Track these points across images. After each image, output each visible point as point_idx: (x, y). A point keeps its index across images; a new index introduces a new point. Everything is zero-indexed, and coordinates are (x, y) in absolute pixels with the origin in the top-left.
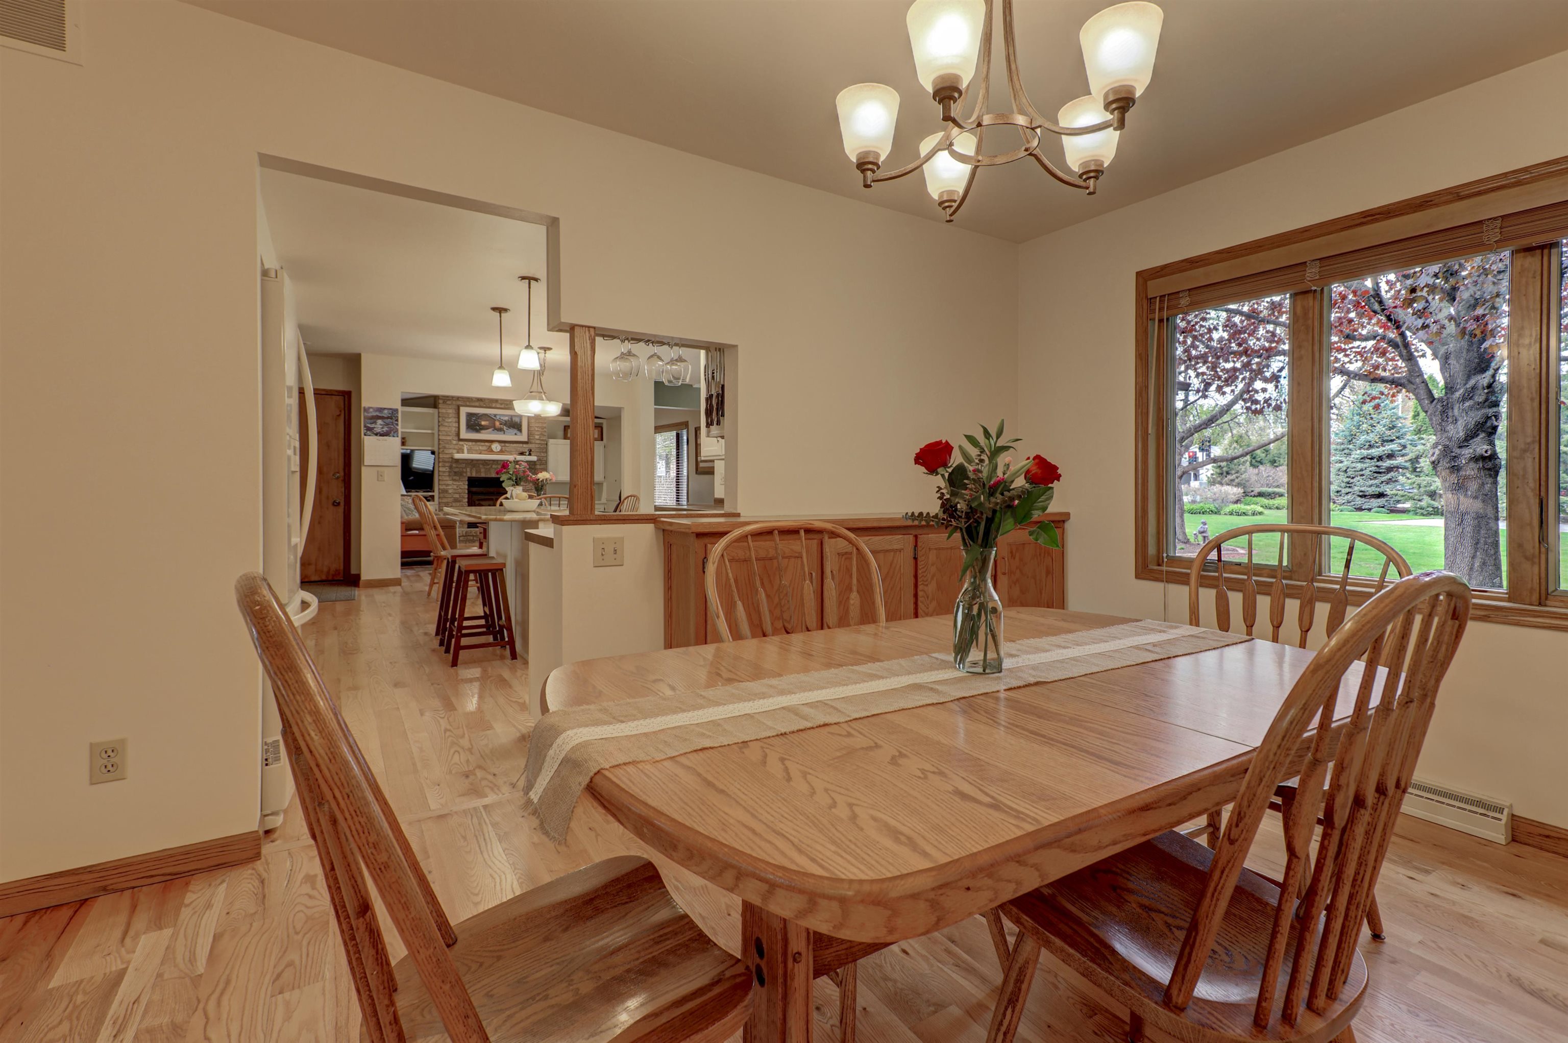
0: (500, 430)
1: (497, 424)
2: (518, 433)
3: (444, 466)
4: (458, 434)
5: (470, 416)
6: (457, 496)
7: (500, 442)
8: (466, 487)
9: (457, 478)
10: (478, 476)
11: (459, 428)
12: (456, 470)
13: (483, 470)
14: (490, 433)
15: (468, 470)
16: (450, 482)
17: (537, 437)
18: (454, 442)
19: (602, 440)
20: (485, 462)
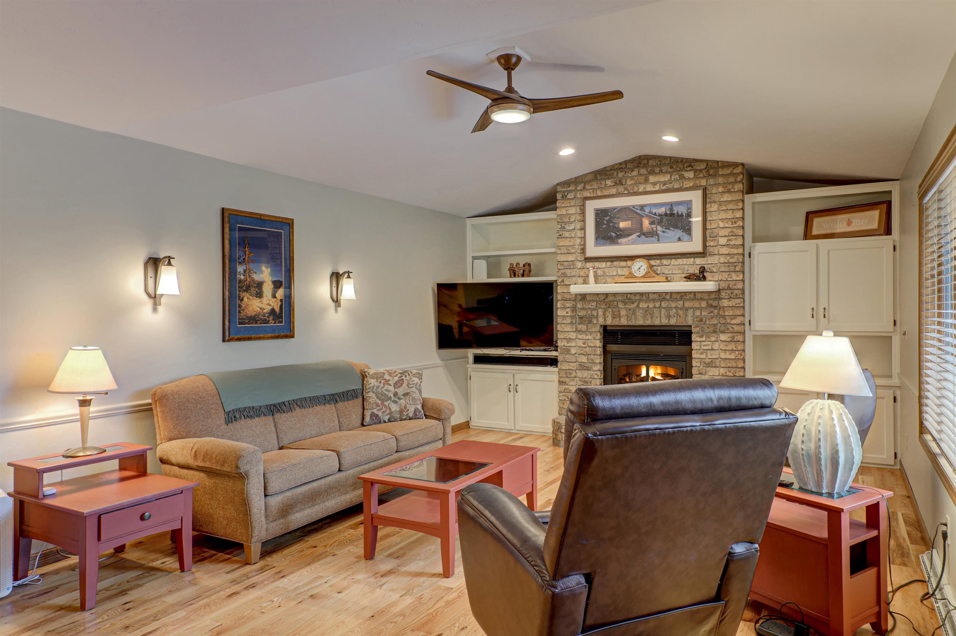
0: (651, 234)
1: (646, 222)
2: (685, 236)
3: (564, 308)
4: (583, 250)
5: (601, 214)
6: (584, 359)
7: (648, 257)
8: (599, 344)
9: (583, 327)
10: (616, 322)
11: (584, 238)
12: (583, 313)
13: (623, 313)
14: (633, 243)
15: (600, 312)
16: (573, 335)
17: (723, 241)
18: (579, 265)
19: (888, 231)
20: (628, 297)
